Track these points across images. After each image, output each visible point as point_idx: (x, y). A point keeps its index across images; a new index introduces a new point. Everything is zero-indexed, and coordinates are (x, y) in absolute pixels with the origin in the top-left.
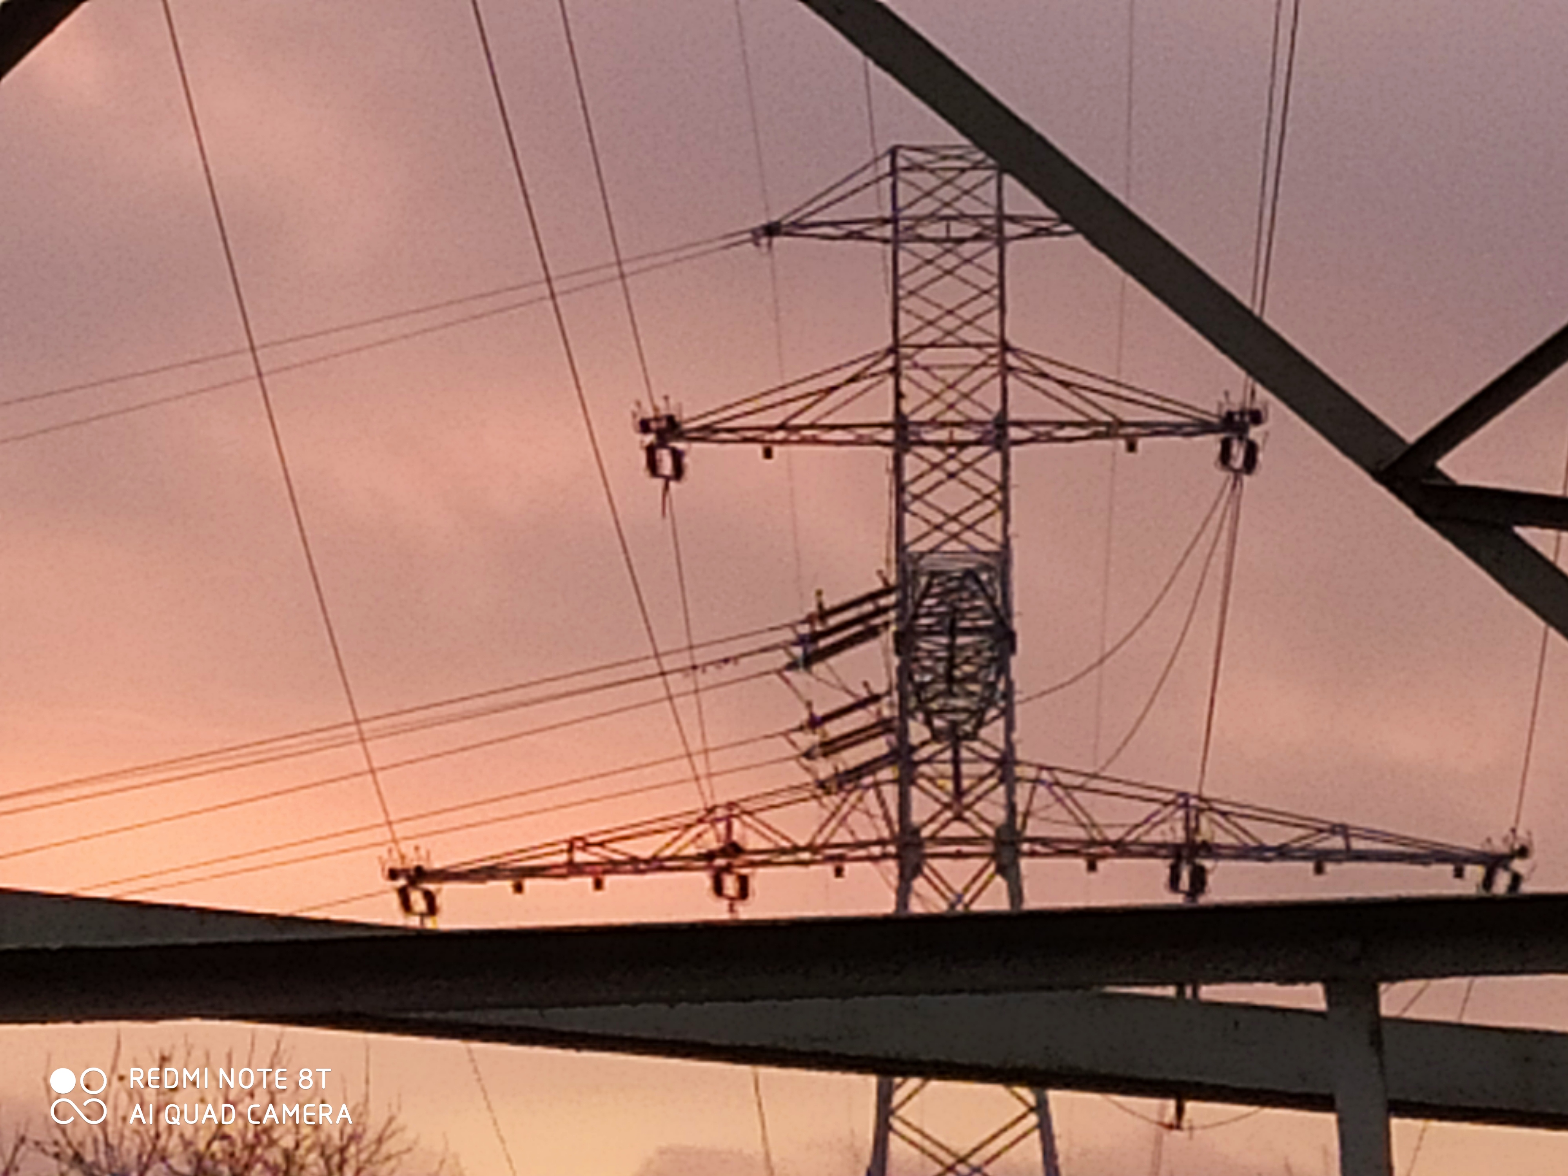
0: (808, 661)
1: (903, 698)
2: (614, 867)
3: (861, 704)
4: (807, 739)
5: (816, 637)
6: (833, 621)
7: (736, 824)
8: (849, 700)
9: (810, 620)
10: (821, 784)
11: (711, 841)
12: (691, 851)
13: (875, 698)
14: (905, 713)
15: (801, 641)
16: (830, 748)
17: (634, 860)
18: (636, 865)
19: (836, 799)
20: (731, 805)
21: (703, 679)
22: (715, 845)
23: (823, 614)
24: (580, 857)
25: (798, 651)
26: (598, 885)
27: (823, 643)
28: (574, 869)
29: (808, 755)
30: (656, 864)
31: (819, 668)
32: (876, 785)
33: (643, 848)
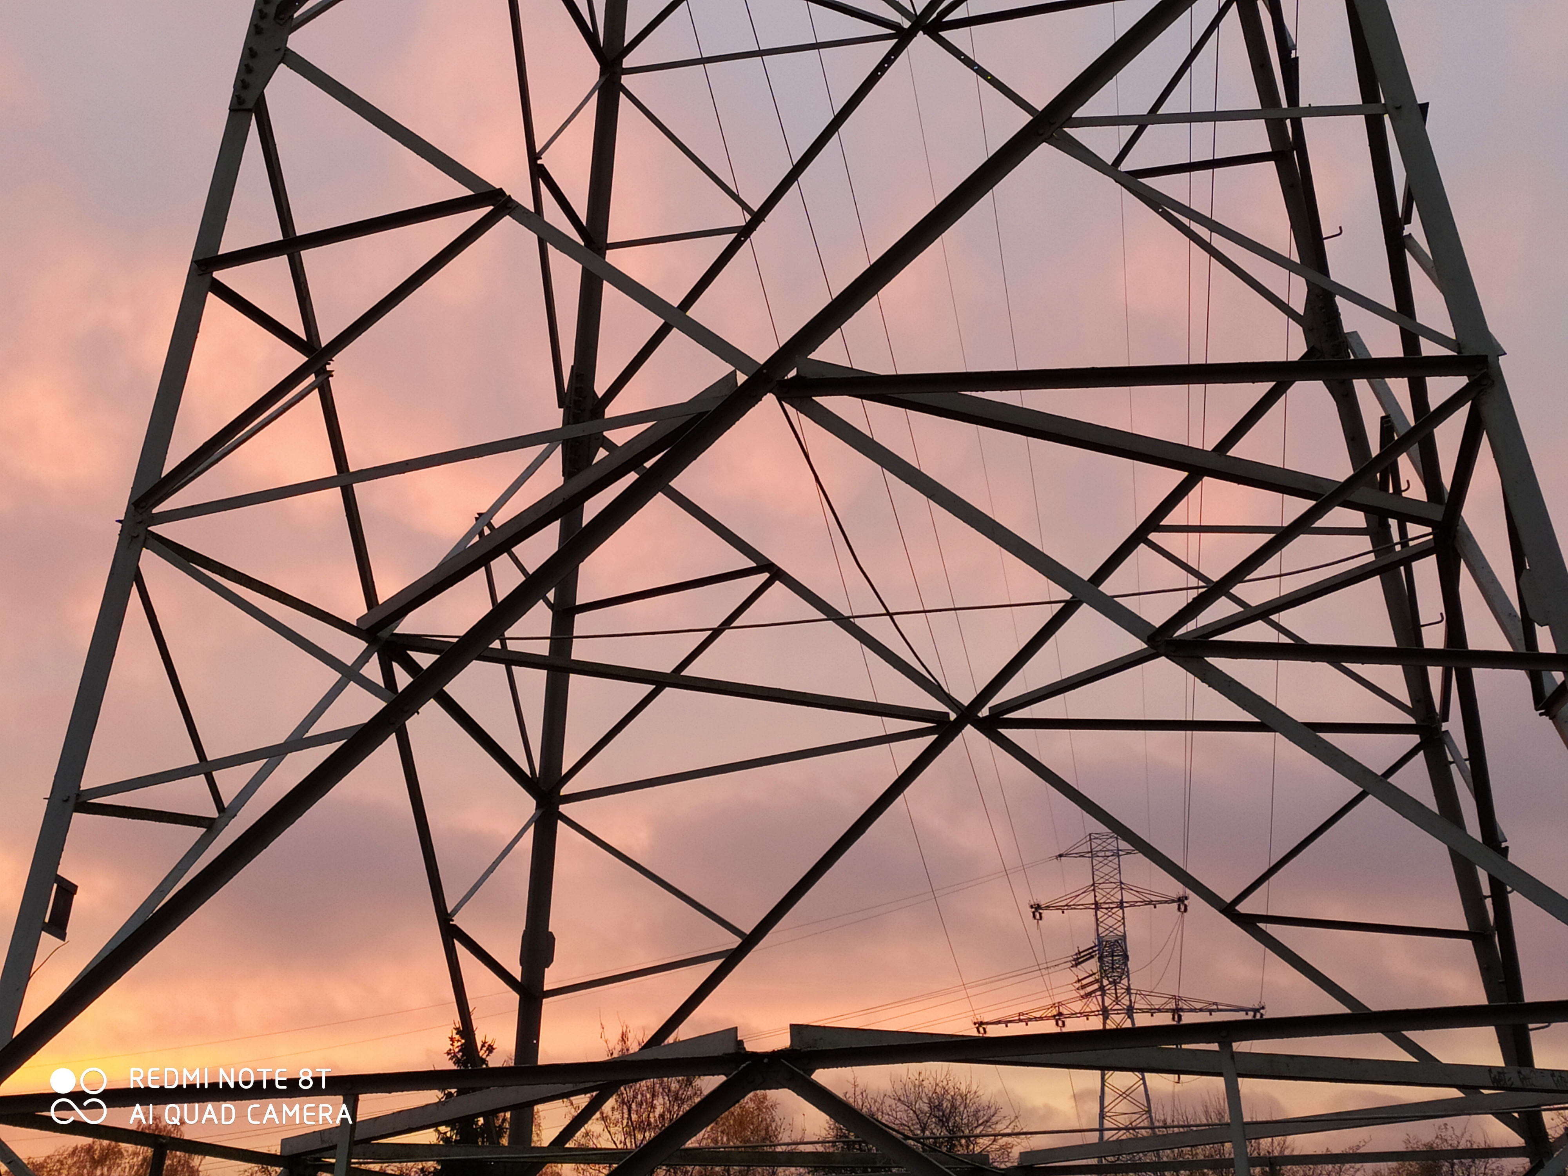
0: (1076, 965)
1: (1101, 973)
2: (1030, 1020)
3: (1091, 975)
4: (1078, 985)
5: (1078, 959)
6: (1082, 954)
7: (1061, 1008)
8: (1088, 975)
9: (1076, 954)
10: (1082, 997)
11: (1055, 1012)
12: (1050, 1015)
13: (1094, 974)
14: (1102, 977)
15: (1074, 960)
16: (1083, 987)
17: (1035, 1018)
18: (1036, 1019)
19: (1086, 1000)
20: (1059, 1003)
21: (1050, 971)
22: (1055, 1013)
23: (1080, 953)
24: (1022, 1017)
25: (1074, 963)
26: (1027, 1024)
27: (1080, 960)
28: (1020, 1021)
29: (1078, 989)
30: (1041, 1018)
31: (1079, 967)
32: (1095, 996)
33: (1038, 1015)
